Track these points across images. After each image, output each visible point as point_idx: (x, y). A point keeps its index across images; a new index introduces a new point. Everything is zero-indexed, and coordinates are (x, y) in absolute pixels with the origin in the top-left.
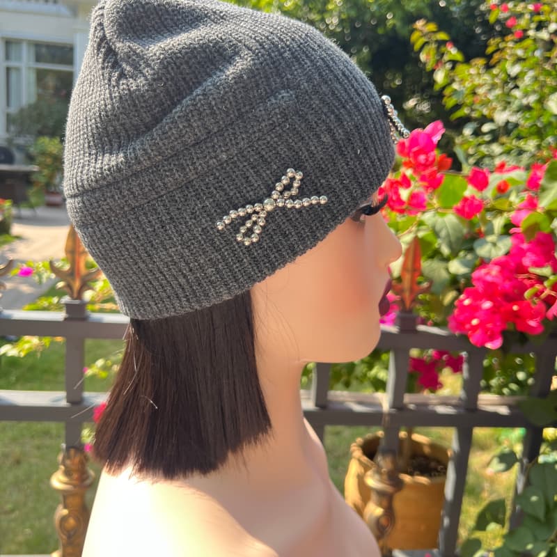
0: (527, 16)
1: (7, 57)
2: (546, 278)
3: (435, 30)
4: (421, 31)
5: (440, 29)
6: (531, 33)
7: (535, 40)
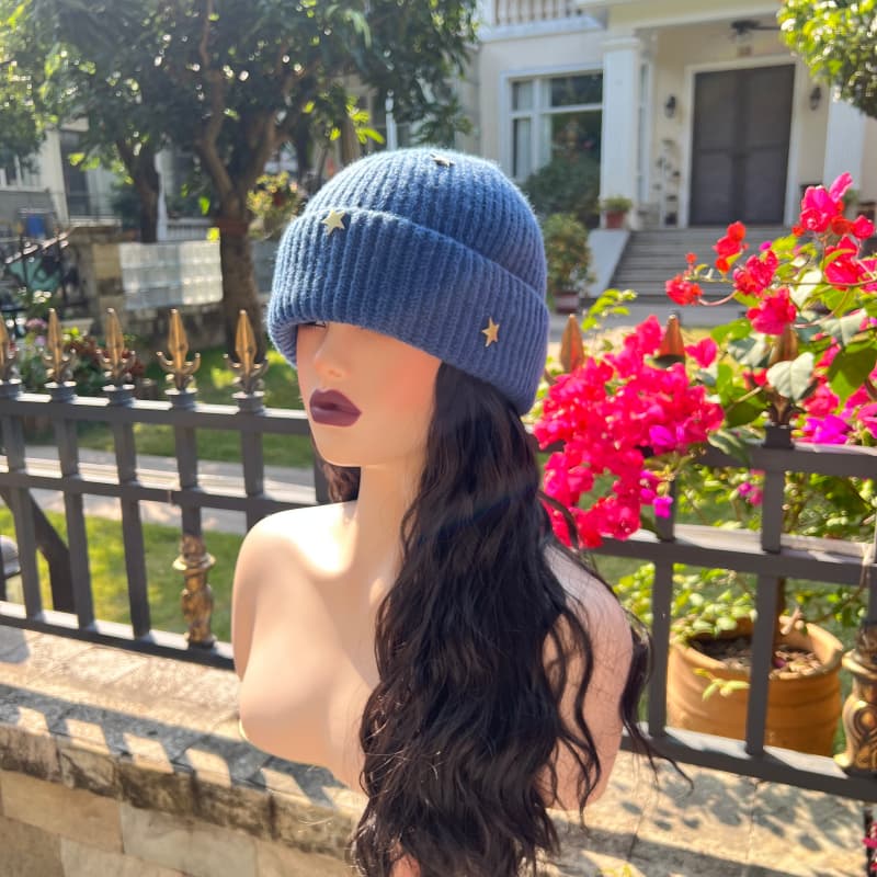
1: (515, 106)
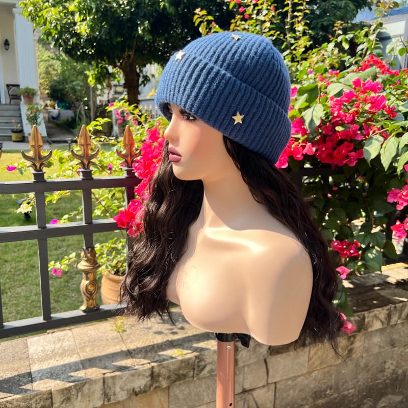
0: (252, 7)
2: (299, 139)
3: (206, 14)
4: (198, 14)
5: (209, 14)
6: (254, 16)
7: (257, 20)
